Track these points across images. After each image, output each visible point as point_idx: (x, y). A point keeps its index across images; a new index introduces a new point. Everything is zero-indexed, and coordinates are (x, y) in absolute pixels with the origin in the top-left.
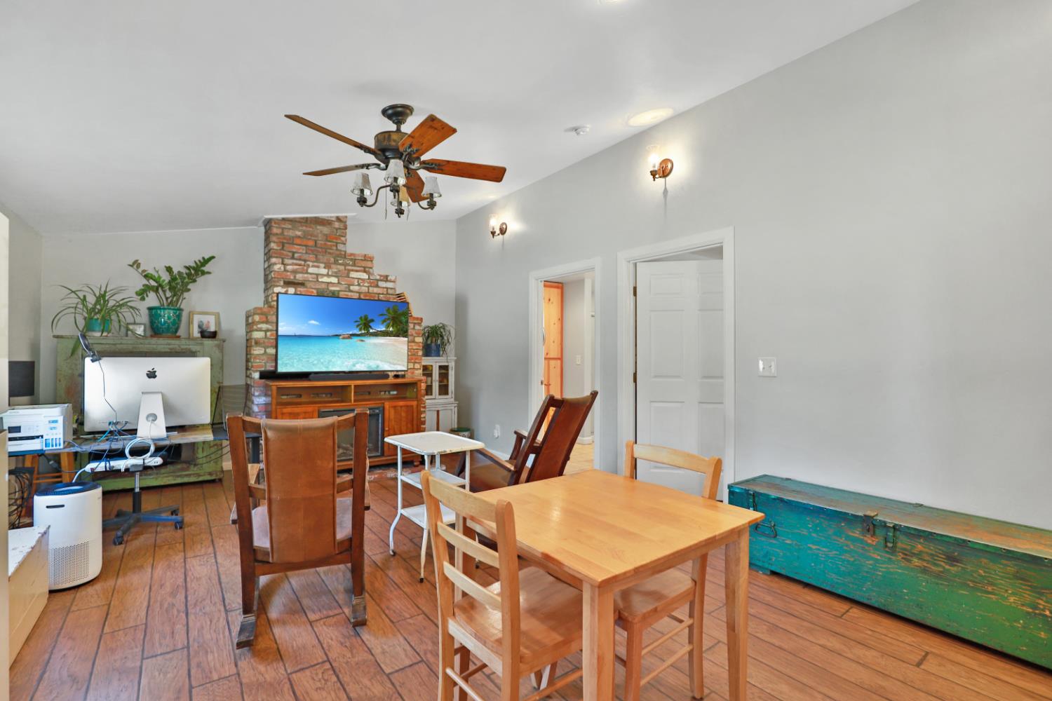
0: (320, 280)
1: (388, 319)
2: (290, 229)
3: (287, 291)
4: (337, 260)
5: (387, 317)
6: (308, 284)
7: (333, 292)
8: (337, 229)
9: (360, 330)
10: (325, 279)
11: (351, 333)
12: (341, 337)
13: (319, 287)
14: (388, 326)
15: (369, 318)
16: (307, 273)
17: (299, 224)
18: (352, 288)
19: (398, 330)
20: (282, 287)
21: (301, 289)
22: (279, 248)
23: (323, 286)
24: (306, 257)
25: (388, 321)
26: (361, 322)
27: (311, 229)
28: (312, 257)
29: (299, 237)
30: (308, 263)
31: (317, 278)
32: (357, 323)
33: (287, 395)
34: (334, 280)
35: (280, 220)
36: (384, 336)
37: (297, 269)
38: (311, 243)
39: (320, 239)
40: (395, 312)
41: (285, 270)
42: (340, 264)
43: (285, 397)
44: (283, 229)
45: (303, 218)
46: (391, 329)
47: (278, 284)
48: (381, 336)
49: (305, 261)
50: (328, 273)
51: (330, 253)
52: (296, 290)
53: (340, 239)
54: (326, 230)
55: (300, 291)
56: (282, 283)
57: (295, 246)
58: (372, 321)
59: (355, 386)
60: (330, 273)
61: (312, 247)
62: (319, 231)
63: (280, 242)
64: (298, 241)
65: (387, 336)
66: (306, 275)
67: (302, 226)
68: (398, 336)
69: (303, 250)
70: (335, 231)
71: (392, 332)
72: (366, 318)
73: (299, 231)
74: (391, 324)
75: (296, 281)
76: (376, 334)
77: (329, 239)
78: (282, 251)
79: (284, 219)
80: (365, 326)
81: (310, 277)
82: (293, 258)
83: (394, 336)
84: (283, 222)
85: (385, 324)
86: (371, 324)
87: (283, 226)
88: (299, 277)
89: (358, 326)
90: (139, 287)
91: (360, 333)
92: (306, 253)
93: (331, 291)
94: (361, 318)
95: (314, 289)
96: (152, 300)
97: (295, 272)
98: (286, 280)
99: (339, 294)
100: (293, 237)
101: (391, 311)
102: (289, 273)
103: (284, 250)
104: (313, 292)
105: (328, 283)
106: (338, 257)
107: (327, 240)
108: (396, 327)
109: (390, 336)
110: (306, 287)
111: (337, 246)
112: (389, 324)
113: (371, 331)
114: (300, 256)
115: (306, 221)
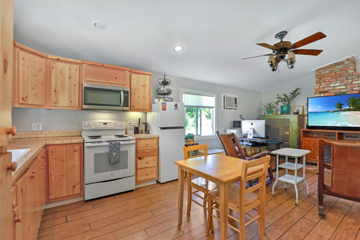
0: (336, 88)
1: (350, 103)
2: (323, 71)
3: (320, 95)
4: (348, 78)
5: (349, 102)
6: (330, 91)
7: (343, 93)
8: (347, 65)
9: (338, 109)
10: (339, 88)
11: (334, 110)
12: (330, 112)
13: (336, 91)
14: (350, 106)
15: (341, 103)
16: (329, 87)
17: (327, 68)
18: (354, 89)
19: (356, 108)
20: (318, 94)
21: (327, 94)
22: (319, 80)
23: (337, 91)
24: (331, 80)
25: (350, 104)
26: (338, 105)
27: (333, 69)
28: (334, 79)
29: (328, 73)
30: (332, 82)
31: (334, 88)
32: (336, 106)
33: (316, 134)
34: (344, 87)
35: (319, 69)
36: (348, 111)
37: (325, 86)
38: (333, 74)
39: (338, 71)
40: (353, 99)
41: (320, 88)
42: (350, 79)
43: (315, 135)
44: (320, 73)
45: (329, 66)
46: (352, 108)
47: (317, 93)
48: (347, 111)
49: (330, 82)
50: (340, 85)
51: (343, 76)
52: (324, 95)
53: (349, 68)
54: (341, 67)
55: (326, 95)
56: (318, 93)
57: (326, 77)
58: (343, 104)
59: (338, 133)
60: (341, 85)
61: (334, 75)
62: (337, 68)
63: (319, 78)
64: (327, 75)
65: (350, 111)
66: (329, 88)
67: (329, 69)
68: (356, 111)
69: (330, 78)
70: (346, 65)
71: (352, 109)
72: (340, 103)
73: (327, 71)
74: (352, 105)
75: (324, 91)
76: (345, 110)
77: (342, 70)
78: (320, 81)
79: (320, 69)
80: (340, 107)
81: (331, 88)
82: (325, 82)
83: (354, 111)
84: (320, 70)
85: (349, 105)
86: (342, 106)
87: (320, 71)
88: (326, 89)
89: (336, 107)
90: (277, 101)
91: (337, 110)
92: (331, 79)
93: (342, 92)
94: (338, 104)
95: (333, 93)
96: (281, 104)
97: (324, 88)
98: (320, 92)
99: (346, 93)
100: (325, 74)
101: (351, 99)
102: (321, 89)
103: (321, 80)
104: (332, 94)
105: (340, 89)
106: (348, 76)
107: (341, 71)
108: (354, 106)
109: (351, 111)
110: (329, 93)
111: (347, 72)
112: (351, 105)
113: (342, 109)
114: (328, 81)
115: (331, 66)
